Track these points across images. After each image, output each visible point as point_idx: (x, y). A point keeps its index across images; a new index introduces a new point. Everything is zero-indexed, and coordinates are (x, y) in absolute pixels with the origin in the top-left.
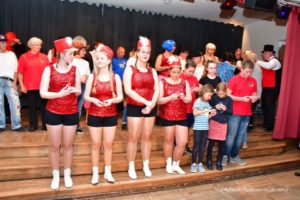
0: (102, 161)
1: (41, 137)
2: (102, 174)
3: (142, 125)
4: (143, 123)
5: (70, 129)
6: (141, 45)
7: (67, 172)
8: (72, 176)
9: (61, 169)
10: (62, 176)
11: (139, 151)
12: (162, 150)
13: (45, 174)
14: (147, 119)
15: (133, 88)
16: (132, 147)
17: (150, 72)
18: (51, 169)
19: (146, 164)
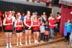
0: (19, 41)
2: (19, 44)
4: (28, 32)
5: (11, 33)
6: (28, 13)
7: (10, 44)
8: (12, 45)
9: (9, 43)
10: (9, 45)
11: (28, 38)
12: (33, 38)
13: (5, 45)
15: (26, 23)
16: (26, 37)
18: (6, 43)
19: (30, 41)
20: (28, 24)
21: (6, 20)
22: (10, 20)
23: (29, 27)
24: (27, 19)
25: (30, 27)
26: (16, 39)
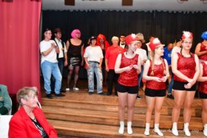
0: (153, 119)
1: (114, 99)
3: (185, 97)
4: (185, 95)
5: (132, 96)
6: (185, 38)
7: (129, 124)
8: (132, 127)
9: (126, 121)
10: (126, 126)
11: (181, 115)
12: (201, 117)
13: (116, 123)
14: (189, 92)
15: (179, 69)
17: (192, 57)
20: (186, 71)
21: (122, 60)
22: (133, 59)
23: (187, 83)
24: (180, 55)
25: (191, 82)
26: (145, 114)
